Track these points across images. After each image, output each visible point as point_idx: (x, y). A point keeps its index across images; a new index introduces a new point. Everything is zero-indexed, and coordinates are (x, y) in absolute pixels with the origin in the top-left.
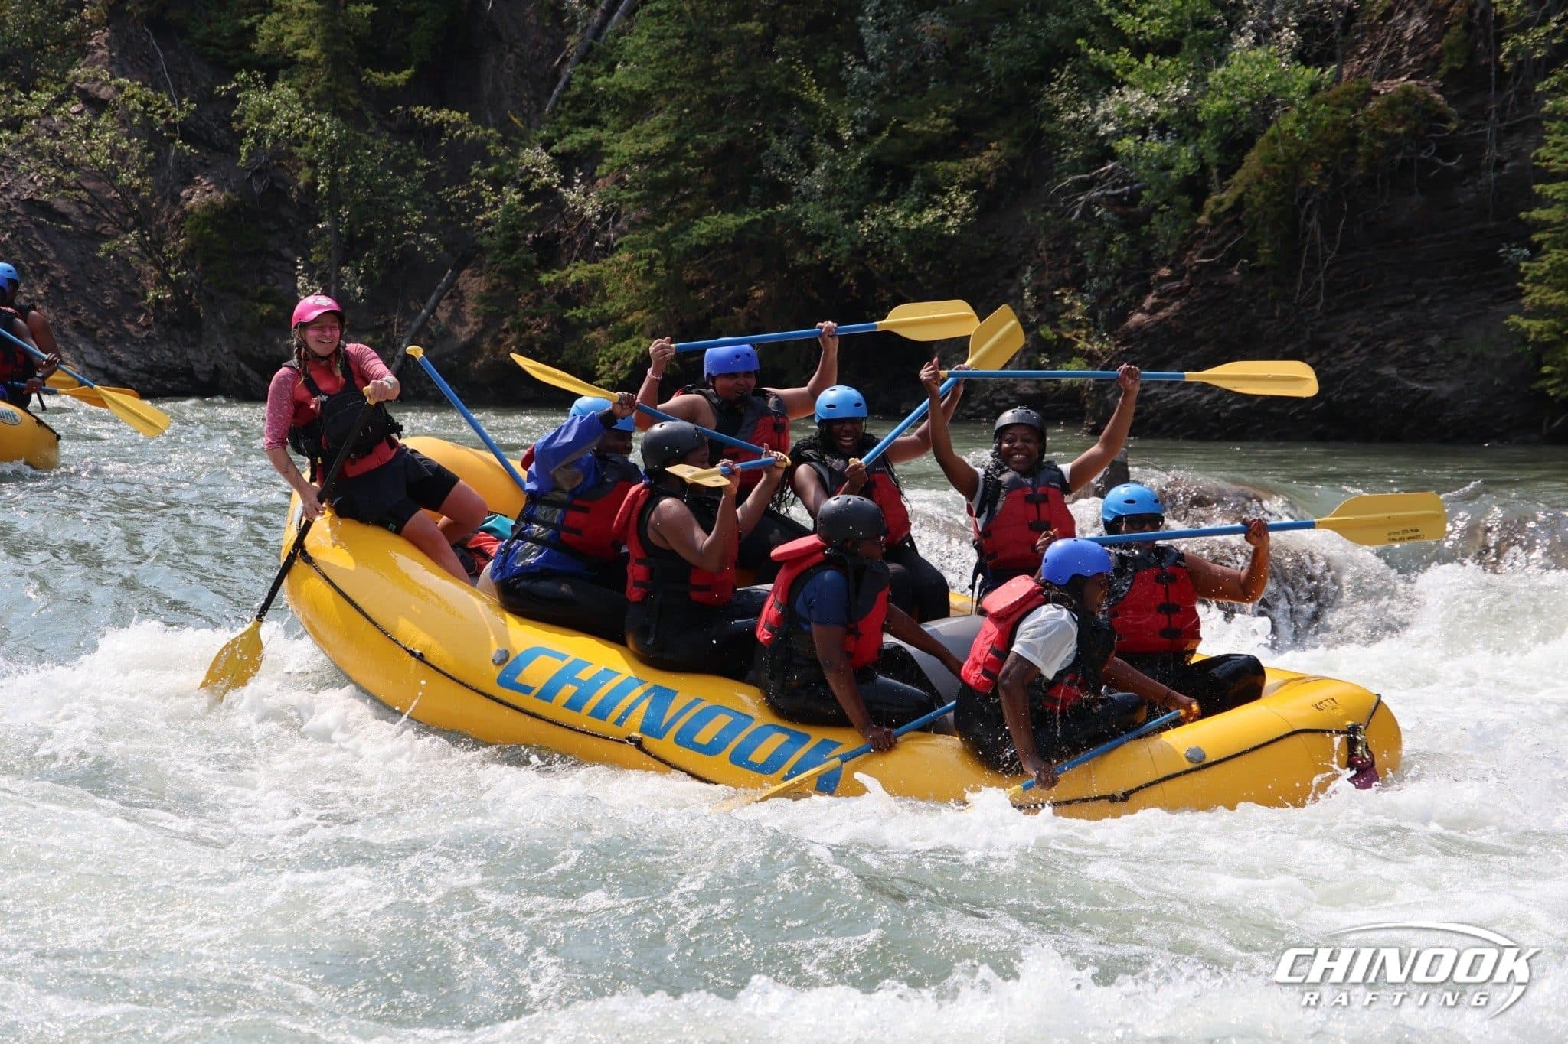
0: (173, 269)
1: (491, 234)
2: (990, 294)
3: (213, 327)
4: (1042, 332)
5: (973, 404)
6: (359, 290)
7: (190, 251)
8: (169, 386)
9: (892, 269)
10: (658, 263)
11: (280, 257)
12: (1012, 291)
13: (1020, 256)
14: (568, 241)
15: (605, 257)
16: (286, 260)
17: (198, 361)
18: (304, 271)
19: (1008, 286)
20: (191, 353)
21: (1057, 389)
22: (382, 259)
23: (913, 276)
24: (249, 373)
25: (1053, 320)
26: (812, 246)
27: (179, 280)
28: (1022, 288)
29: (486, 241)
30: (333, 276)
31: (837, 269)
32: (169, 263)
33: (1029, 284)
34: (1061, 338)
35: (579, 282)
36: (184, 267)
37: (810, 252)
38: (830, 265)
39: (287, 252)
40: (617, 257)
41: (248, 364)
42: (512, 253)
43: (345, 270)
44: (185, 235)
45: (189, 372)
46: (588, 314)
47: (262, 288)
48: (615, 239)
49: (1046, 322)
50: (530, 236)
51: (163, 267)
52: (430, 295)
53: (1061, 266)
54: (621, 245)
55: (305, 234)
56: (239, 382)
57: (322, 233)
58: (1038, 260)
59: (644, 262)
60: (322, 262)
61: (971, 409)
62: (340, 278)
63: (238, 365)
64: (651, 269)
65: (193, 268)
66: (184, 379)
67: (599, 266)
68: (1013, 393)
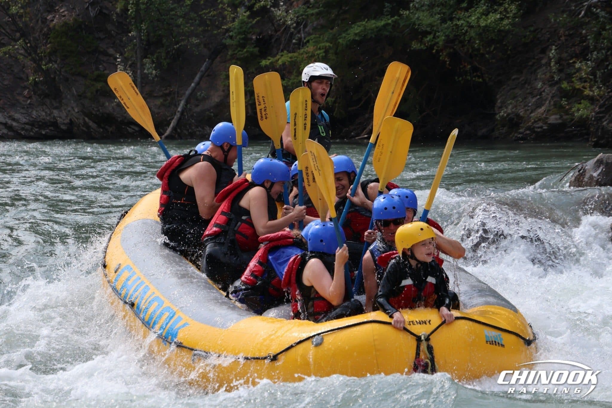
0: (44, 63)
1: (231, 37)
2: (530, 63)
3: (68, 96)
4: (563, 86)
5: (521, 130)
6: (154, 72)
7: (54, 52)
8: (43, 132)
9: (470, 51)
10: (331, 51)
11: (106, 54)
12: (544, 61)
13: (549, 39)
14: (277, 39)
15: (299, 49)
16: (111, 56)
17: (60, 117)
18: (121, 62)
19: (541, 59)
20: (56, 113)
21: (572, 120)
22: (168, 53)
23: (483, 55)
24: (91, 124)
25: (569, 77)
26: (422, 39)
27: (48, 70)
28: (550, 59)
29: (228, 42)
30: (139, 65)
31: (438, 52)
32: (41, 59)
33: (554, 57)
34: (574, 89)
35: (284, 64)
36: (50, 61)
37: (421, 42)
38: (433, 49)
39: (111, 51)
40: (306, 49)
41: (90, 119)
42: (244, 48)
43: (145, 60)
44: (50, 43)
45: (55, 124)
46: (290, 83)
47: (96, 73)
48: (305, 38)
49: (565, 80)
50: (254, 37)
51: (37, 61)
52: (196, 74)
53: (574, 45)
54: (308, 41)
55: (121, 41)
56: (84, 129)
57: (131, 39)
58: (560, 42)
59: (322, 51)
60: (132, 57)
61: (520, 133)
62: (143, 65)
63: (84, 119)
64: (326, 56)
65: (56, 62)
66: (52, 128)
67: (295, 54)
68: (546, 123)
